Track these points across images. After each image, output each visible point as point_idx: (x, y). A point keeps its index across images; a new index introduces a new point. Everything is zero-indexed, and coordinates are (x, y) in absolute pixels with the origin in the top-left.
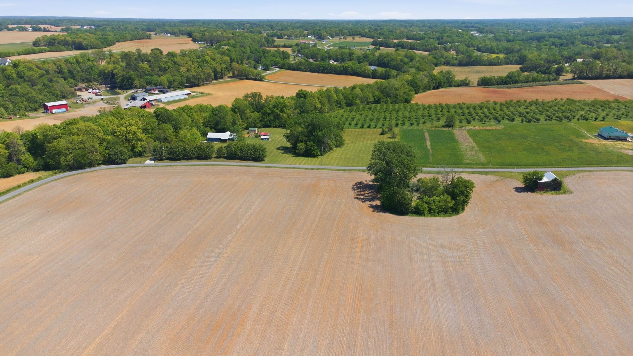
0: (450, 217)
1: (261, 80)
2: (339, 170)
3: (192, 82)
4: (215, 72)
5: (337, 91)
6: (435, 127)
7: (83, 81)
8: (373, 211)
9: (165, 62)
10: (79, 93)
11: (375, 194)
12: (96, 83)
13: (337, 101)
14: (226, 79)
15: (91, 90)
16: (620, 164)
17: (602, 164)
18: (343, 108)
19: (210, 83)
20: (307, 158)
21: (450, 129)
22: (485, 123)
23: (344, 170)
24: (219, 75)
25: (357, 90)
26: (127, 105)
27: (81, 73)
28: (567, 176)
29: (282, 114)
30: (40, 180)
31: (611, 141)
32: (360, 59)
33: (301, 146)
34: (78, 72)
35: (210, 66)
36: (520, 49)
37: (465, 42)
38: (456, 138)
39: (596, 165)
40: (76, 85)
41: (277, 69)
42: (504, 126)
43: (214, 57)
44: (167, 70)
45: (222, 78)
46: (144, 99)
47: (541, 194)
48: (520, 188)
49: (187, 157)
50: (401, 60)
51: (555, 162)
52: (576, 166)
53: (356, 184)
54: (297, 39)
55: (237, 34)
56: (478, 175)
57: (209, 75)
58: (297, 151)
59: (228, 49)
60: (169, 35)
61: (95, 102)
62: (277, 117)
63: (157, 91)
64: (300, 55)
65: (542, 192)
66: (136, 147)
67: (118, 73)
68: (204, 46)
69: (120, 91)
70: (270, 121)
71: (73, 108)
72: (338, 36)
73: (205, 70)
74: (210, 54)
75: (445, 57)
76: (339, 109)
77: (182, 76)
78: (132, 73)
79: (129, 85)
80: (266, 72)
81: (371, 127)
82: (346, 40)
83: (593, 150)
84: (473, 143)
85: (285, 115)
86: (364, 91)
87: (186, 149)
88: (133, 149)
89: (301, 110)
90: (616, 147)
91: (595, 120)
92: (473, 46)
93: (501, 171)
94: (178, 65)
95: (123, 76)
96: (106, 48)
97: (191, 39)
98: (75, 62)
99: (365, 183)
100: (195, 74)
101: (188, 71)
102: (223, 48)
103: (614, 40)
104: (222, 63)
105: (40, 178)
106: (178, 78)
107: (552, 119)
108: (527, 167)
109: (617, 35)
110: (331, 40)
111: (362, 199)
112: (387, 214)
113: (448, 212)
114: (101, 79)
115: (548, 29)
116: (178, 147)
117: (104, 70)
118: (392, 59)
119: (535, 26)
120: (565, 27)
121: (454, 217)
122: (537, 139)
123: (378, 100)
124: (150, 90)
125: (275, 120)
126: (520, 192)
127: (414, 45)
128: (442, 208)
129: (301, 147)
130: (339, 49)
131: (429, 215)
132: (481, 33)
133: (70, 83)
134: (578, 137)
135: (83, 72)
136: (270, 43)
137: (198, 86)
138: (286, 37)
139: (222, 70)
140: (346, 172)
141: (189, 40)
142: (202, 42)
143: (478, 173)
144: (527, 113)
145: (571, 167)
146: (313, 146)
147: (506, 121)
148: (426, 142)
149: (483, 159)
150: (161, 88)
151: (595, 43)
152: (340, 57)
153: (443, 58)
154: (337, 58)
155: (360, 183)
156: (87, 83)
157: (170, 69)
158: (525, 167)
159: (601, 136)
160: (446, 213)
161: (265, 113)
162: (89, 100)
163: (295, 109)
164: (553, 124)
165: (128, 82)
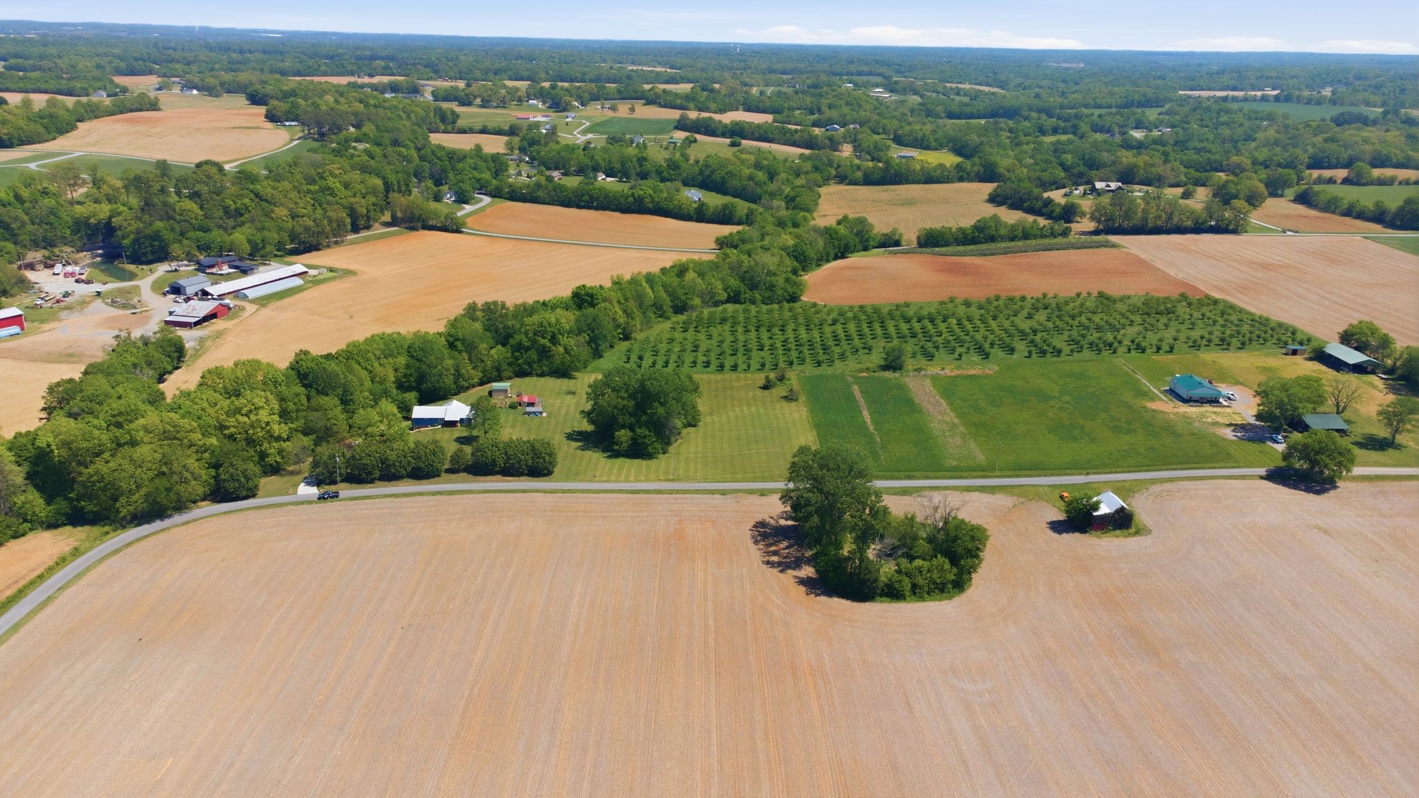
0: (950, 599)
1: (458, 231)
2: (711, 492)
3: (304, 243)
4: (353, 214)
5: (650, 278)
6: (868, 369)
7: (35, 245)
8: (807, 594)
9: (236, 197)
10: (31, 275)
11: (799, 551)
12: (69, 249)
13: (655, 305)
14: (378, 229)
15: (58, 268)
16: (1218, 462)
17: (1188, 463)
18: (668, 318)
19: (343, 241)
20: (636, 462)
21: (897, 375)
22: (960, 359)
23: (723, 493)
24: (362, 222)
25: (691, 275)
26: (171, 313)
27: (30, 228)
28: (1134, 492)
29: (554, 348)
30: (79, 556)
31: (1193, 406)
32: (662, 172)
33: (623, 435)
34: (23, 224)
35: (340, 201)
36: (981, 144)
37: (870, 124)
38: (916, 400)
39: (1179, 466)
40: (20, 257)
41: (487, 200)
42: (998, 365)
43: (346, 178)
44: (241, 215)
45: (368, 227)
46: (205, 294)
47: (1098, 537)
48: (1059, 522)
49: (389, 474)
50: (751, 178)
51: (1109, 458)
52: (1146, 468)
53: (755, 526)
54: (504, 107)
55: (372, 102)
56: (976, 494)
57: (340, 224)
58: (616, 447)
59: (365, 150)
60: (195, 92)
61: (83, 303)
62: (544, 353)
63: (226, 270)
64: (527, 159)
65: (1099, 533)
66: (267, 455)
67: (125, 224)
68: (302, 134)
69: (132, 267)
70: (529, 364)
71: (33, 321)
72: (597, 99)
73: (330, 214)
74: (337, 172)
75: (835, 165)
76: (660, 319)
77: (280, 229)
78: (159, 225)
79: (153, 253)
80: (464, 208)
81: (739, 369)
82: (618, 115)
83: (1168, 430)
84: (952, 414)
85: (561, 349)
86: (707, 278)
87: (387, 459)
88: (263, 460)
89: (591, 335)
90: (1204, 419)
91: (1158, 352)
92: (885, 132)
93: (1018, 484)
94: (266, 201)
95: (138, 231)
96: (55, 139)
97: (262, 110)
98: (12, 199)
99: (772, 521)
100: (311, 223)
101: (293, 218)
102: (355, 148)
103: (1150, 124)
104: (366, 194)
105: (76, 552)
106: (273, 236)
107: (1082, 348)
108: (1063, 471)
109: (1152, 107)
110: (581, 114)
111: (779, 564)
112: (835, 599)
113: (946, 590)
114: (81, 238)
115: (1022, 83)
116: (370, 456)
117: (88, 218)
118: (731, 174)
119: (995, 73)
120: (1052, 79)
121: (956, 598)
122: (1067, 403)
123: (735, 295)
124: (212, 266)
125: (540, 361)
126: (1060, 532)
127: (766, 132)
128: (934, 583)
129: (623, 439)
130: (611, 144)
131: (913, 597)
132: (892, 91)
133: (7, 253)
134: (1136, 396)
135: (33, 223)
136: (448, 123)
137: (318, 250)
138: (478, 101)
139: (368, 211)
140: (729, 496)
141: (257, 115)
142: (293, 123)
143: (977, 490)
144: (1035, 332)
145: (1137, 471)
146: (649, 436)
147: (997, 353)
148: (861, 412)
149: (981, 458)
150: (234, 261)
151: (1116, 130)
152: (618, 166)
153: (831, 166)
154: (613, 168)
155: (762, 524)
156: (45, 248)
157: (249, 211)
158: (1058, 472)
159: (1173, 393)
160: (942, 591)
161: (519, 347)
162: (64, 297)
163: (579, 334)
164: (1086, 361)
165: (152, 246)
